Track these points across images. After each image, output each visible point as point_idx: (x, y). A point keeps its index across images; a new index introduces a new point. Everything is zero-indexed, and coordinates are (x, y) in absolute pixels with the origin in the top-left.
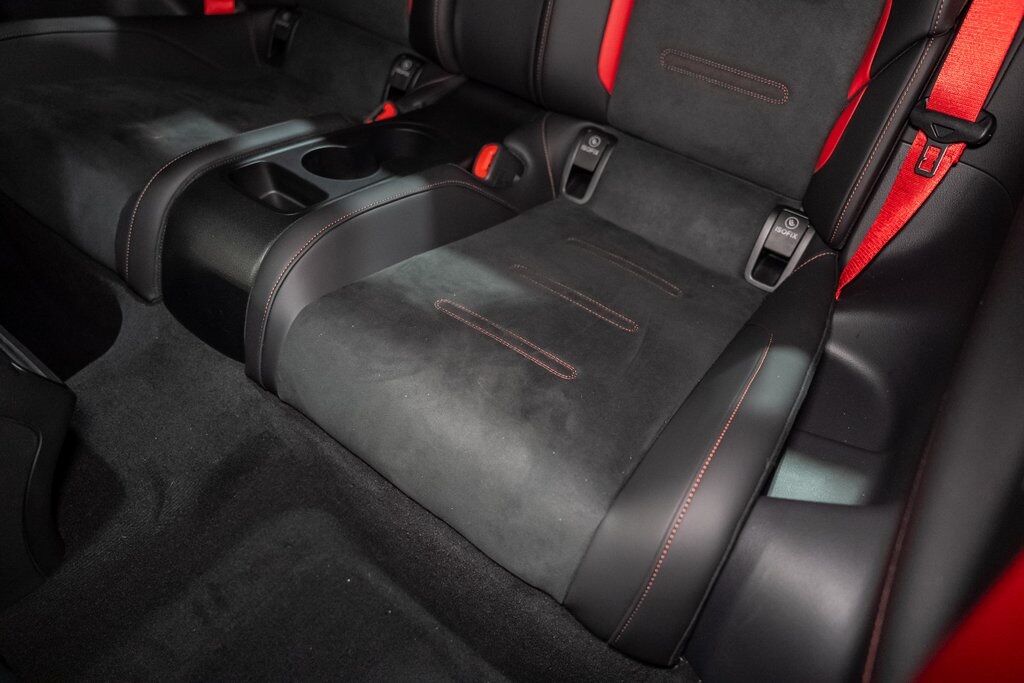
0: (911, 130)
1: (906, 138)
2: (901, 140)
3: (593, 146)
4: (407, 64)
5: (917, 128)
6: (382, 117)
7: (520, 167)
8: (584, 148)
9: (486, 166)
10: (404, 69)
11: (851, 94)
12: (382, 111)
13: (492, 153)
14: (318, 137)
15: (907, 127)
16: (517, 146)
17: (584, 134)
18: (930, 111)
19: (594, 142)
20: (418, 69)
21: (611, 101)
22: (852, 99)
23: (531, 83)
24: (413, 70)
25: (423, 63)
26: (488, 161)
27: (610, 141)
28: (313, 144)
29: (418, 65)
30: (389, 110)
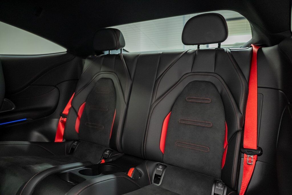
0: (242, 154)
1: (242, 156)
2: (241, 157)
3: (160, 169)
4: (108, 151)
5: (244, 153)
6: (101, 163)
7: (140, 175)
8: (158, 169)
9: (131, 174)
10: (107, 153)
11: (224, 148)
12: (101, 162)
13: (133, 170)
14: (83, 166)
15: (241, 154)
16: (139, 169)
17: (157, 166)
18: (245, 148)
19: (160, 167)
20: (111, 153)
21: (164, 155)
22: (225, 149)
23: (142, 154)
24: (110, 153)
25: (112, 151)
26: (131, 173)
27: (165, 167)
28: (82, 168)
29: (111, 151)
30: (103, 161)
